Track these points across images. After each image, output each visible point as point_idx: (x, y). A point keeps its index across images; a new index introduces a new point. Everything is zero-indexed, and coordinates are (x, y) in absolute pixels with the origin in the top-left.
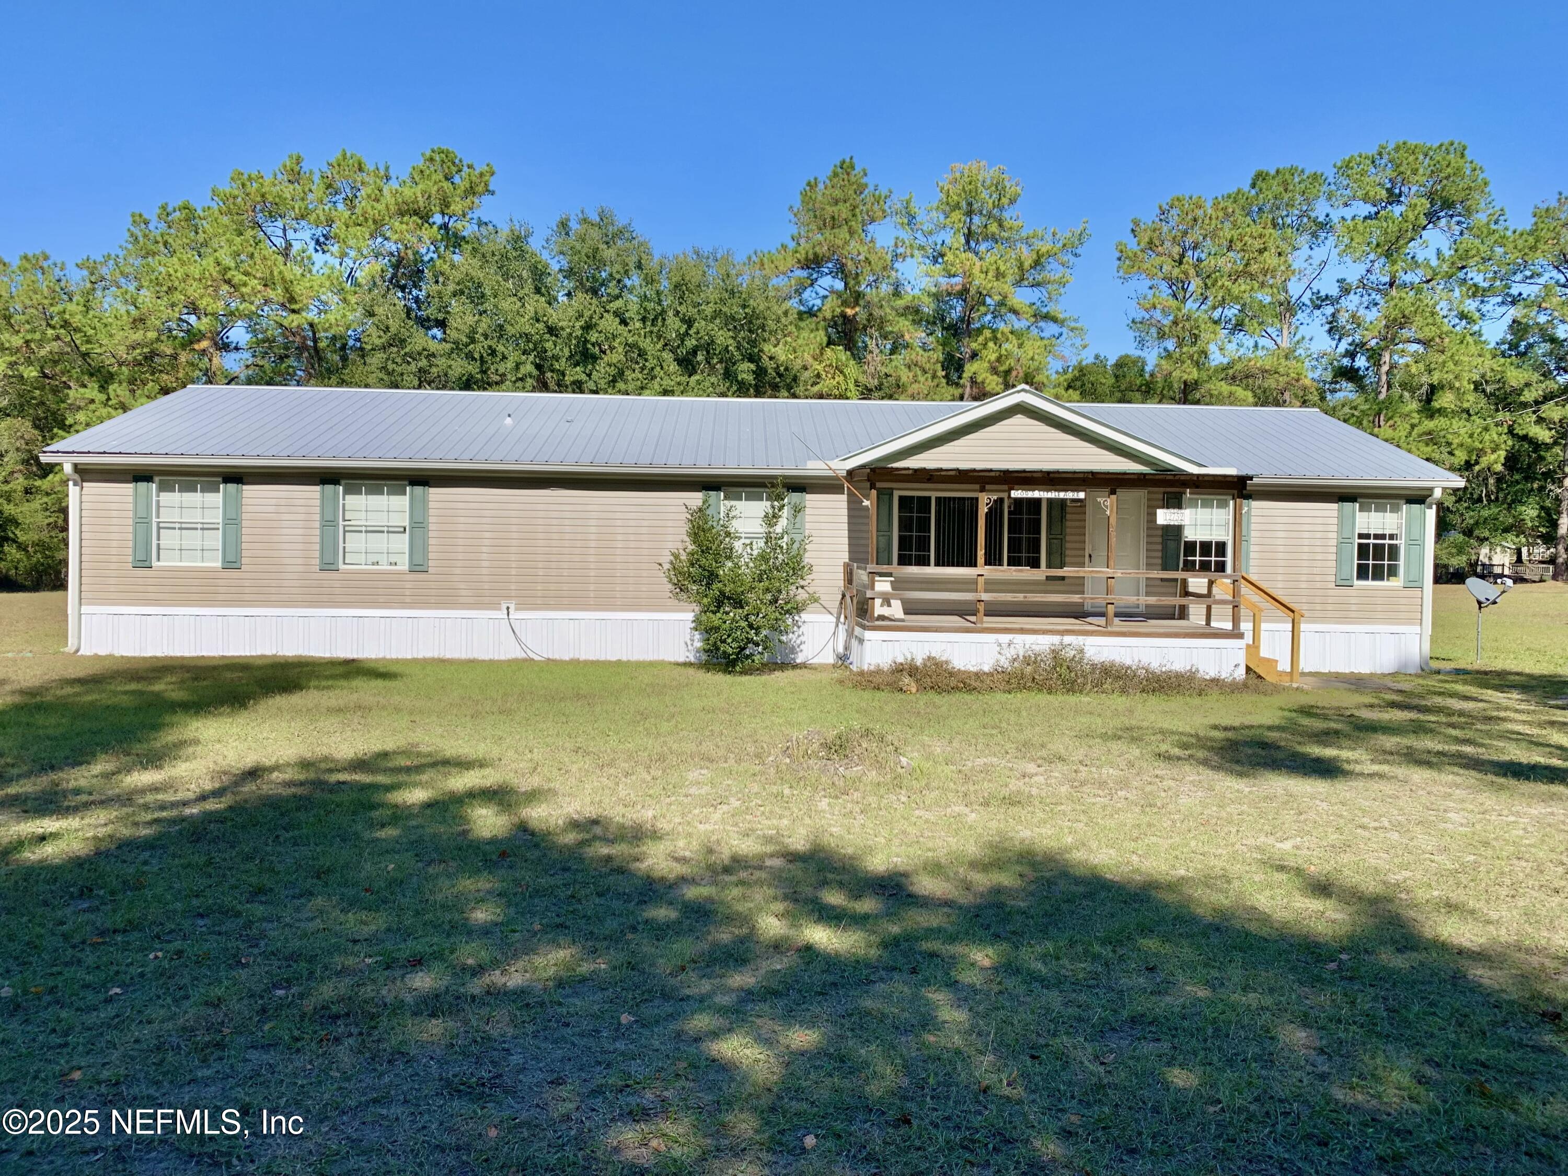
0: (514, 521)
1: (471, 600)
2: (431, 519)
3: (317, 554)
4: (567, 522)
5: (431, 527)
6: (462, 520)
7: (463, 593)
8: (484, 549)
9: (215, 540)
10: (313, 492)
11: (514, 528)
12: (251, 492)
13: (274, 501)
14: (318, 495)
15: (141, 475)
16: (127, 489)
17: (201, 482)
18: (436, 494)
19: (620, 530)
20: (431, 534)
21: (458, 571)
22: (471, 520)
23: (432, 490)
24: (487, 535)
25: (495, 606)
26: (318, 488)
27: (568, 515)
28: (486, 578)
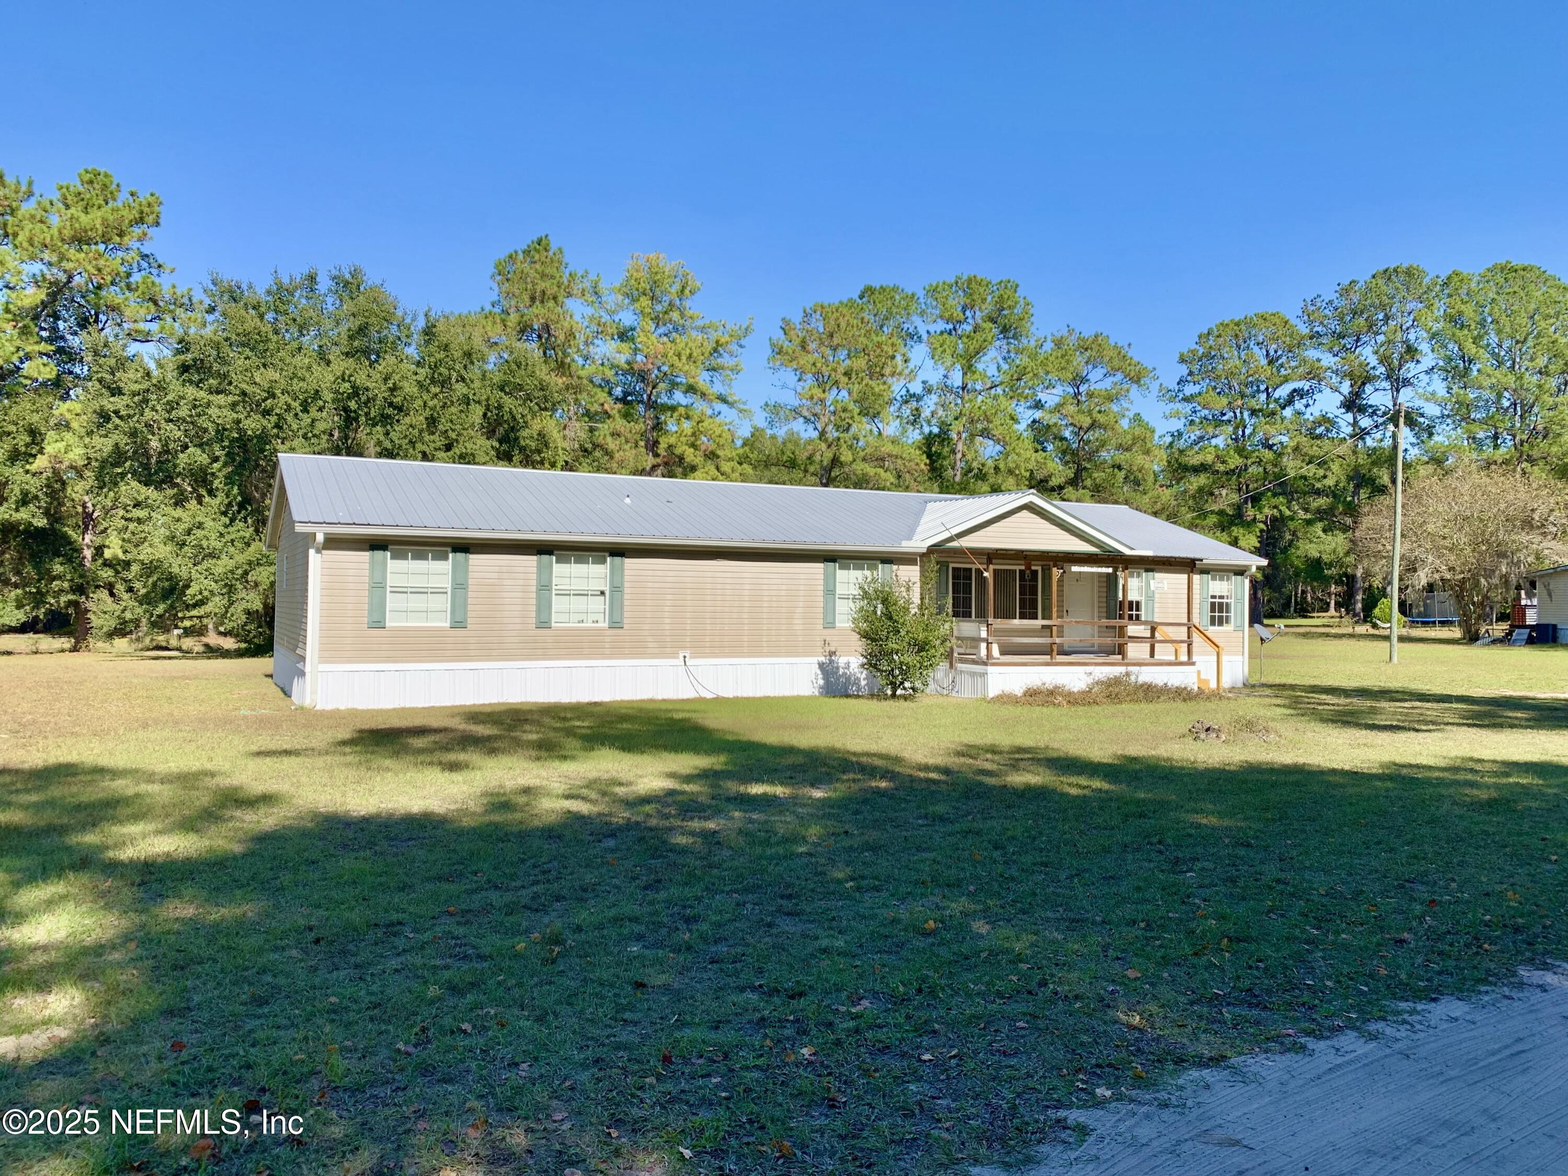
0: (689, 585)
1: (656, 651)
2: (626, 584)
3: (534, 614)
4: (728, 587)
5: (627, 591)
6: (650, 585)
7: (650, 645)
8: (667, 609)
9: (444, 603)
10: (531, 561)
11: (689, 591)
12: (477, 560)
13: (497, 569)
14: (535, 564)
15: (377, 544)
16: (364, 556)
17: (432, 551)
18: (630, 563)
19: (766, 593)
20: (626, 597)
21: (647, 627)
22: (656, 585)
23: (627, 561)
24: (669, 597)
25: (674, 655)
26: (535, 558)
27: (729, 581)
28: (668, 633)
